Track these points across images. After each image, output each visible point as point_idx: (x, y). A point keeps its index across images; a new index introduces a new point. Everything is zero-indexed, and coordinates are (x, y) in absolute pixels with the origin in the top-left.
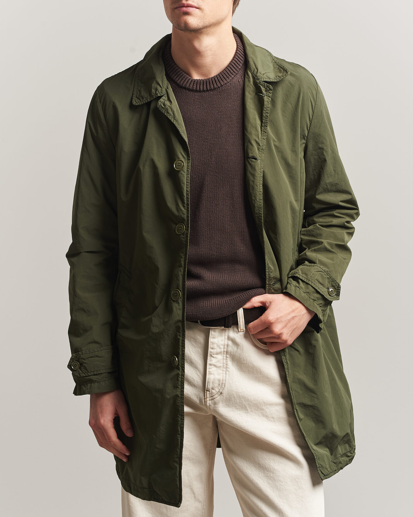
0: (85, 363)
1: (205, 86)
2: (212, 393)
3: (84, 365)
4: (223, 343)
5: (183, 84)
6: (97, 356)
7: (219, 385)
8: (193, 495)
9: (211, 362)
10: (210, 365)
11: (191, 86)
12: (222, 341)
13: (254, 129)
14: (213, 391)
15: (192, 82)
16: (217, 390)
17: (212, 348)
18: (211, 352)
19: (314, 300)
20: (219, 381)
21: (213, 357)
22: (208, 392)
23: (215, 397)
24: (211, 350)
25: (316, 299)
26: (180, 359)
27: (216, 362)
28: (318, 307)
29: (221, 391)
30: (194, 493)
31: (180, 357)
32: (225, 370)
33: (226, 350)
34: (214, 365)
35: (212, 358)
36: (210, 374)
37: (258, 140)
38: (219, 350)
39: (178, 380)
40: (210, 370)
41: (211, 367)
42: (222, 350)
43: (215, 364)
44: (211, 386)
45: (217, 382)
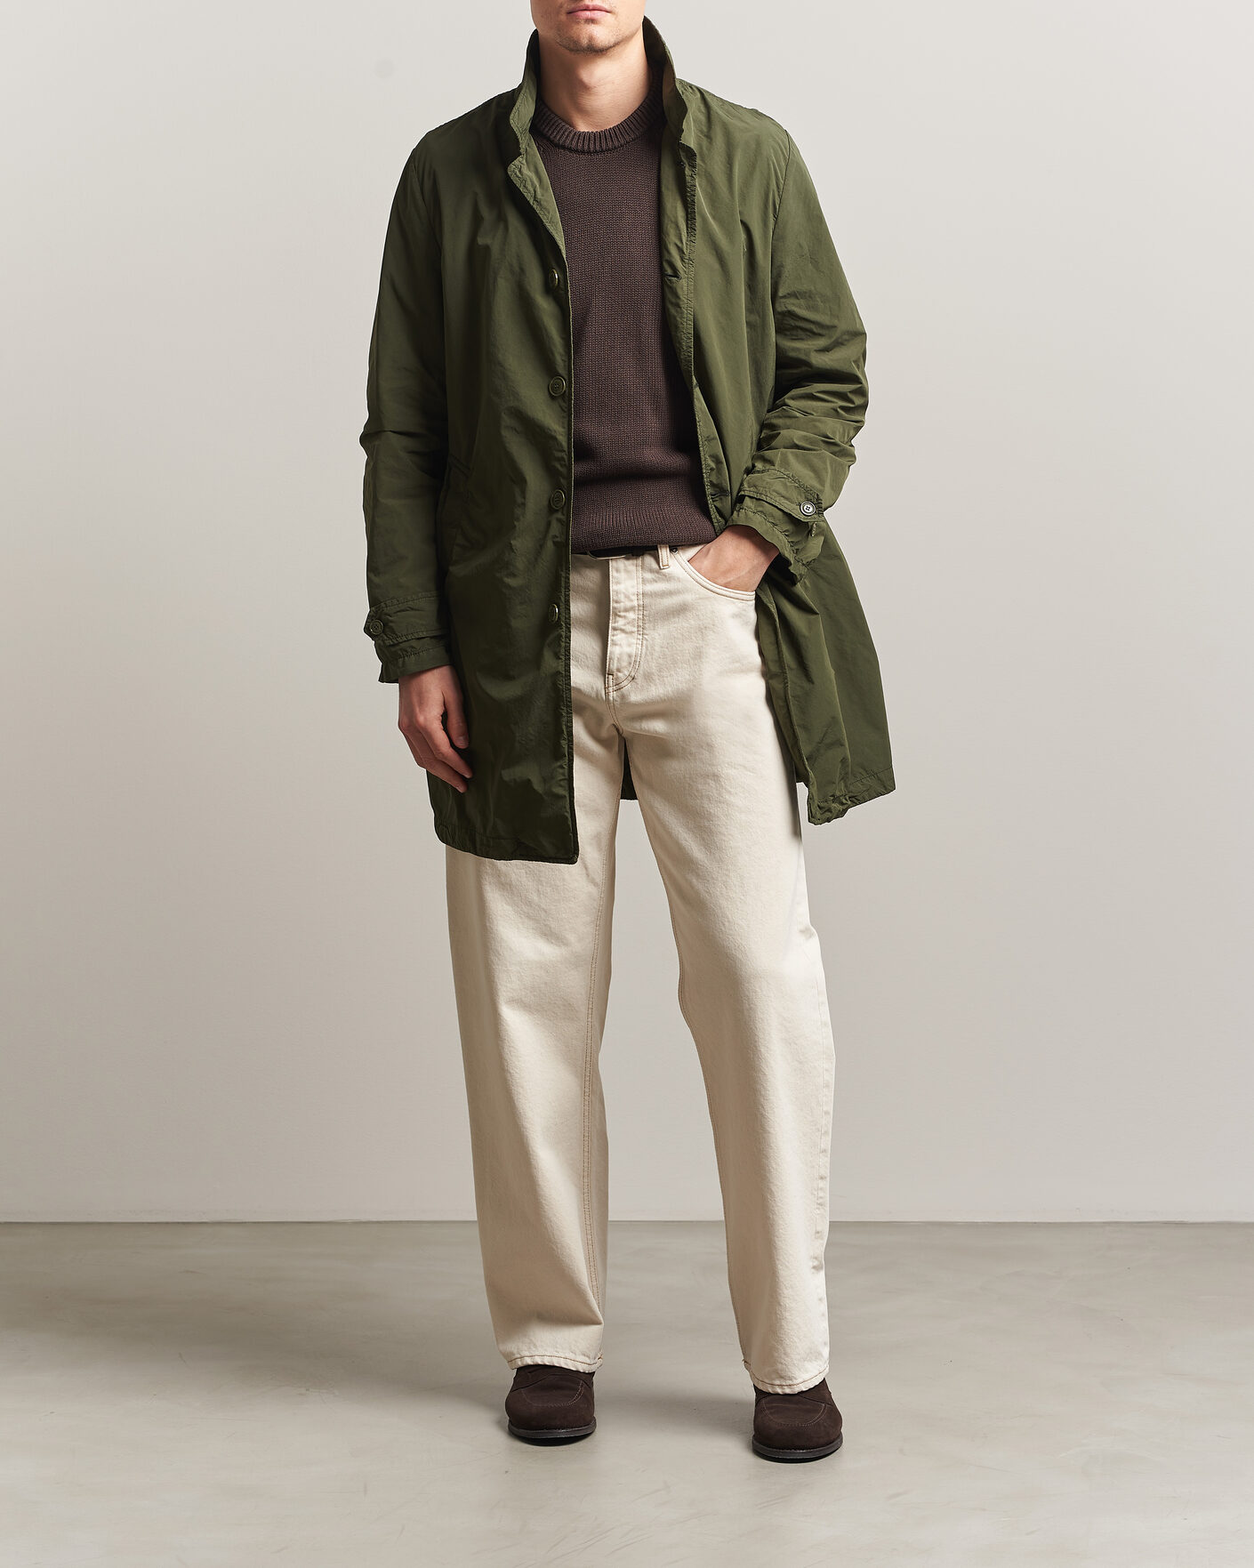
0: (391, 622)
1: (598, 144)
2: (617, 678)
3: (391, 624)
4: (635, 591)
5: (559, 140)
6: (412, 609)
7: (630, 663)
8: (584, 871)
9: (616, 625)
10: (615, 629)
11: (574, 143)
12: (633, 587)
13: (673, 226)
14: (619, 674)
15: (576, 137)
16: (627, 673)
17: (617, 602)
18: (614, 608)
19: (774, 525)
20: (630, 656)
21: (619, 616)
22: (611, 677)
23: (622, 684)
24: (615, 605)
25: (778, 522)
26: (563, 610)
27: (625, 625)
28: (782, 537)
29: (633, 674)
30: (586, 868)
31: (562, 606)
32: (641, 637)
33: (642, 603)
34: (623, 631)
35: (618, 618)
36: (614, 644)
37: (680, 245)
38: (629, 604)
39: (560, 645)
40: (615, 638)
41: (615, 632)
42: (635, 603)
43: (623, 627)
44: (615, 665)
45: (625, 658)
